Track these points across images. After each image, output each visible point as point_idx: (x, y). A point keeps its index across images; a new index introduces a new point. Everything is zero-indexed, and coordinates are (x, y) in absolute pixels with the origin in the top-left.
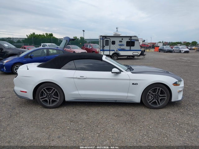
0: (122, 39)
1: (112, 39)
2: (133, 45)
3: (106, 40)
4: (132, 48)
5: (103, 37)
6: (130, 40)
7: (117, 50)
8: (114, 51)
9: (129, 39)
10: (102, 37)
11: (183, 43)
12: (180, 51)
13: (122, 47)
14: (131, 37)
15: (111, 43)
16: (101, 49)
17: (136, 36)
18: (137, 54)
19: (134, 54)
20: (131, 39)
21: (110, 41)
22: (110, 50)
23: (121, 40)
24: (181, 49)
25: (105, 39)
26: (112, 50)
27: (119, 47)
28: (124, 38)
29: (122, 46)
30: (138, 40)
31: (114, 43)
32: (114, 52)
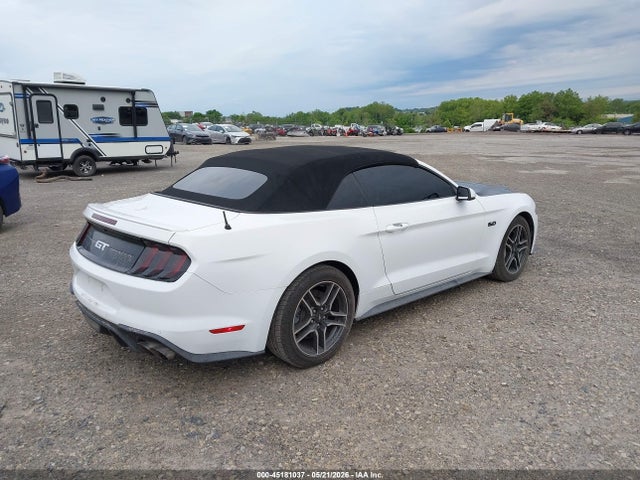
0: (103, 99)
1: (65, 99)
2: (144, 122)
3: (38, 102)
4: (142, 131)
5: (25, 87)
6: (130, 105)
7: (89, 141)
8: (77, 141)
9: (128, 101)
10: (19, 90)
11: (183, 115)
12: (229, 138)
13: (106, 129)
14: (133, 93)
15: (62, 113)
16: (24, 136)
17: (147, 91)
18: (159, 150)
19: (150, 150)
20: (134, 102)
21: (57, 106)
22: (60, 141)
23: (101, 103)
24: (230, 134)
25: (35, 99)
26: (71, 141)
27: (93, 129)
28: (108, 97)
29: (104, 123)
30: (155, 105)
31: (72, 112)
32: (77, 147)
